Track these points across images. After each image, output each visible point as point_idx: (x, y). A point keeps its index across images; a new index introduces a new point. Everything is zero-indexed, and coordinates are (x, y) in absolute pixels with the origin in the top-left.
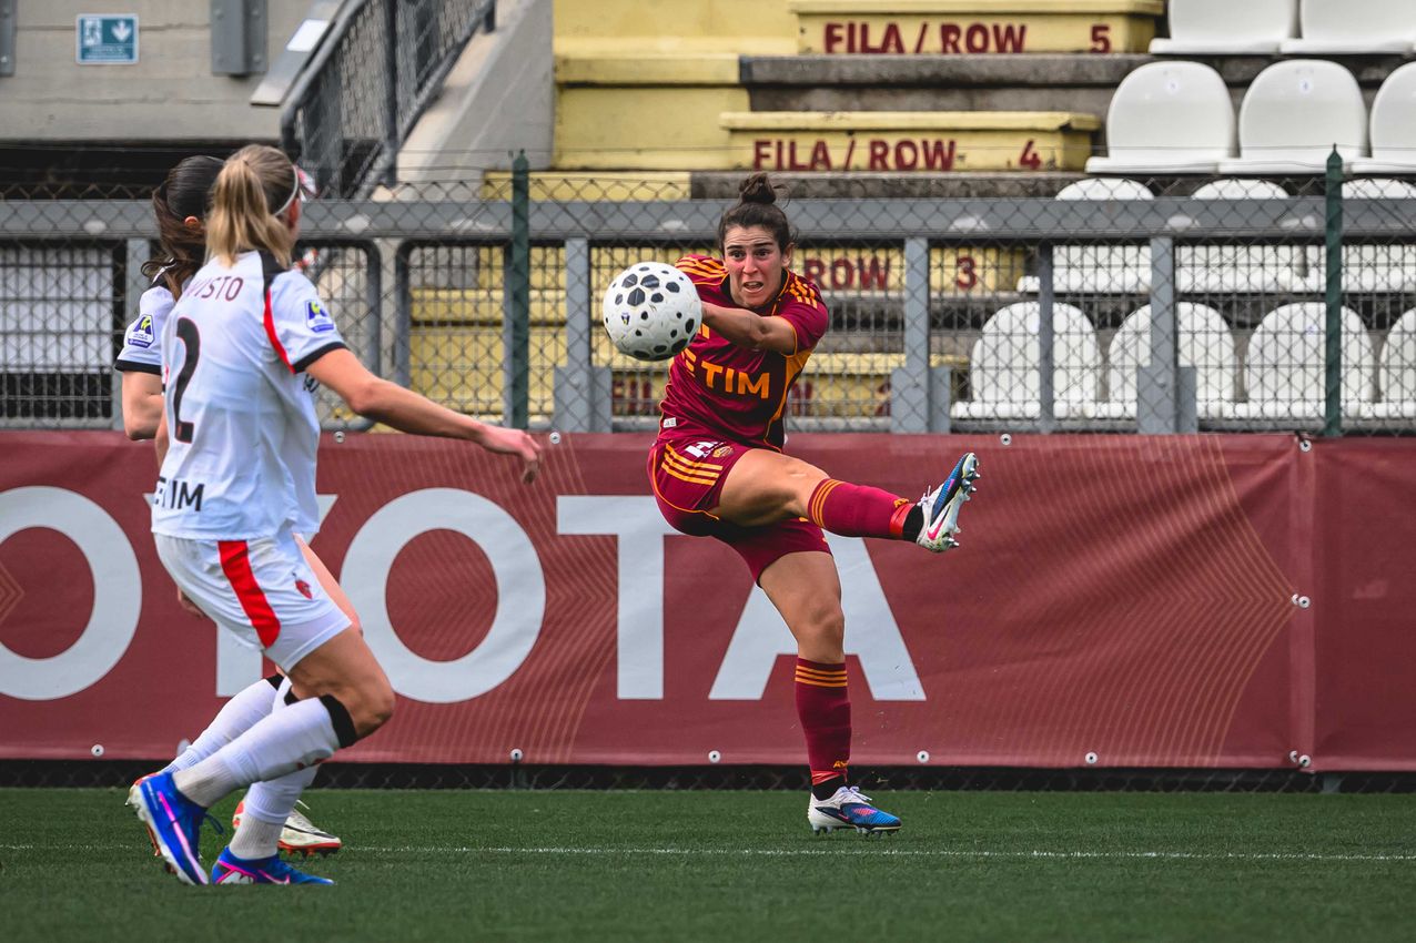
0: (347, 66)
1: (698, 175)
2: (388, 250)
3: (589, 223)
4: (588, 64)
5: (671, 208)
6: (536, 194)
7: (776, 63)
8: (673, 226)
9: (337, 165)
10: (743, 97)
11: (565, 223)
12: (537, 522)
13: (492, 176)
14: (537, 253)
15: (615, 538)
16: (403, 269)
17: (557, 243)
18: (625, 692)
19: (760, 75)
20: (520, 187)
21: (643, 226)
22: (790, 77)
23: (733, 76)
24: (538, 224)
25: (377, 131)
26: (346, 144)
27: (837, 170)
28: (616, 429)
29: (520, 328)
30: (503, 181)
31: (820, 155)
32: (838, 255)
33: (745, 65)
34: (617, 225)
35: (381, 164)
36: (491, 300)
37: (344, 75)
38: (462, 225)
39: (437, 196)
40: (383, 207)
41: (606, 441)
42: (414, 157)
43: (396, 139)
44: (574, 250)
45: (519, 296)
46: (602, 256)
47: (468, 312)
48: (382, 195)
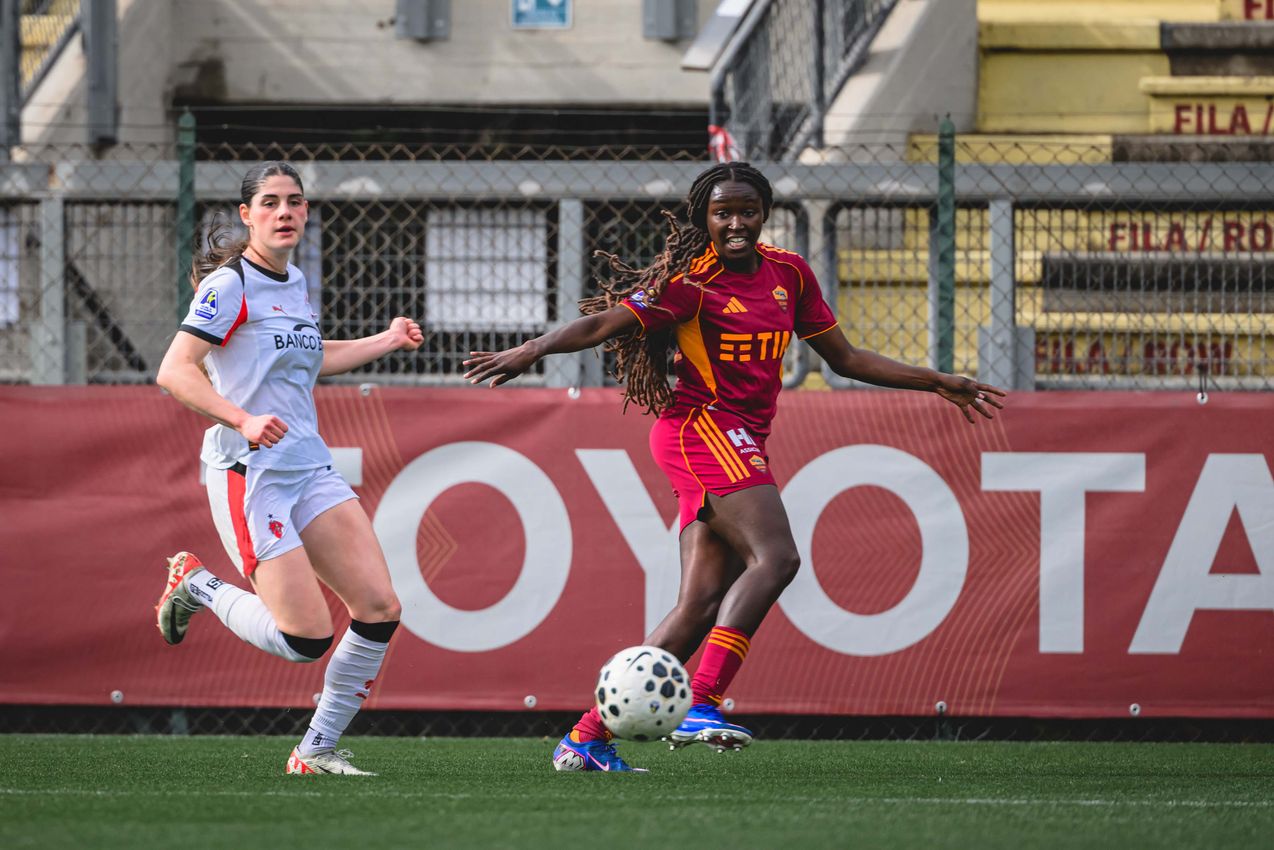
0: (776, 31)
1: (1120, 139)
2: (816, 212)
3: (1014, 186)
4: (1011, 28)
5: (1094, 172)
6: (961, 157)
7: (1196, 28)
8: (1096, 188)
9: (766, 129)
10: (1164, 62)
11: (989, 186)
12: (960, 475)
13: (918, 139)
14: (962, 216)
15: (1037, 494)
16: (830, 229)
17: (980, 204)
18: (1047, 645)
19: (1184, 39)
20: (946, 151)
21: (1067, 188)
22: (1210, 42)
23: (1154, 42)
24: (964, 186)
25: (806, 94)
26: (775, 108)
27: (1257, 134)
28: (1040, 387)
29: (947, 289)
30: (930, 144)
31: (1240, 119)
32: (1257, 217)
33: (1165, 30)
34: (1041, 187)
35: (808, 126)
36: (917, 260)
37: (773, 41)
38: (888, 187)
39: (864, 159)
40: (811, 170)
41: (1030, 399)
42: (840, 121)
43: (823, 103)
44: (998, 213)
45: (944, 259)
46: (1026, 219)
47: (895, 273)
48: (810, 157)
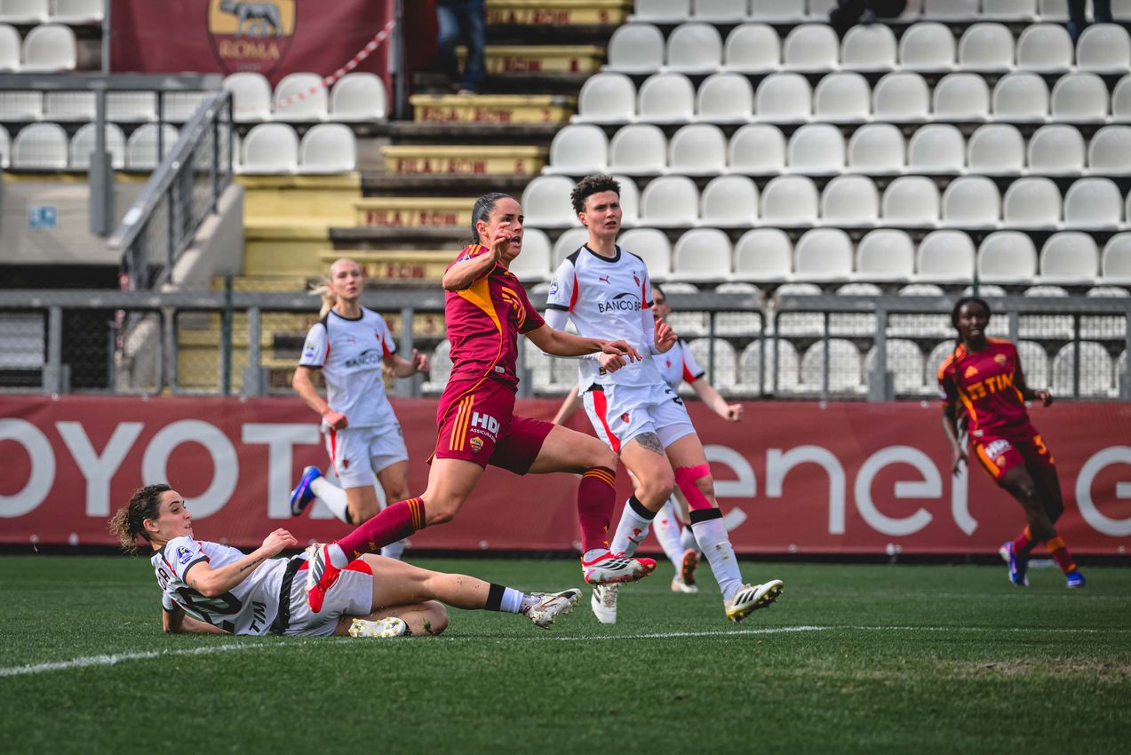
0: (152, 230)
2: (169, 313)
3: (260, 302)
4: (259, 230)
5: (296, 295)
6: (236, 288)
7: (346, 230)
9: (145, 275)
10: (329, 245)
11: (249, 302)
12: (234, 435)
13: (216, 280)
14: (236, 315)
15: (268, 445)
16: (175, 321)
17: (243, 310)
18: (273, 514)
19: (339, 235)
20: (229, 285)
21: (284, 303)
22: (351, 235)
23: (326, 236)
24: (237, 302)
25: (164, 259)
26: (150, 266)
28: (272, 395)
29: (229, 349)
30: (221, 283)
33: (331, 231)
34: (272, 303)
35: (165, 274)
36: (215, 335)
38: (202, 302)
39: (190, 289)
40: (166, 295)
41: (266, 400)
42: (181, 270)
43: (172, 263)
44: (252, 315)
45: (227, 335)
46: (265, 316)
47: (203, 342)
48: (166, 289)
